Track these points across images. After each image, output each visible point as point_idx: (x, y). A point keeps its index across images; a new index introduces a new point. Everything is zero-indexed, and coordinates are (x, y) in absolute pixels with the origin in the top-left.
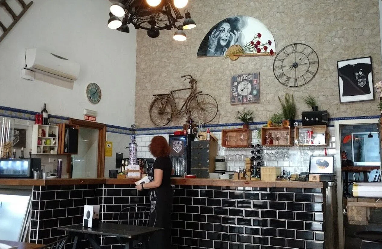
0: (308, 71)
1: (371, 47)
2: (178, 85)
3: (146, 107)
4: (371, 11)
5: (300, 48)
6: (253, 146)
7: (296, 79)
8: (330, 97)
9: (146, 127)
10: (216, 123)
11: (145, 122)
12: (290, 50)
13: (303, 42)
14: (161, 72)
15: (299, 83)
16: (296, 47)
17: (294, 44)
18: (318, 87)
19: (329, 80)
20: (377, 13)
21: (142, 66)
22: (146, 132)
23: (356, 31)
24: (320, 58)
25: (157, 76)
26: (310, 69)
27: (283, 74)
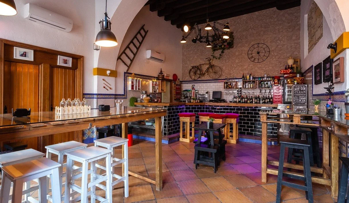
0: (264, 56)
1: (296, 44)
2: (202, 62)
3: (187, 71)
4: (297, 28)
5: (260, 45)
6: (238, 88)
7: (258, 59)
8: (274, 67)
9: (187, 80)
10: (220, 79)
11: (187, 78)
12: (256, 46)
13: (262, 43)
14: (194, 56)
15: (260, 61)
16: (259, 45)
17: (258, 43)
18: (269, 63)
19: (274, 59)
20: (299, 29)
21: (185, 54)
22: (188, 82)
23: (289, 37)
24: (271, 49)
25: (192, 58)
26: (265, 55)
27: (252, 57)
